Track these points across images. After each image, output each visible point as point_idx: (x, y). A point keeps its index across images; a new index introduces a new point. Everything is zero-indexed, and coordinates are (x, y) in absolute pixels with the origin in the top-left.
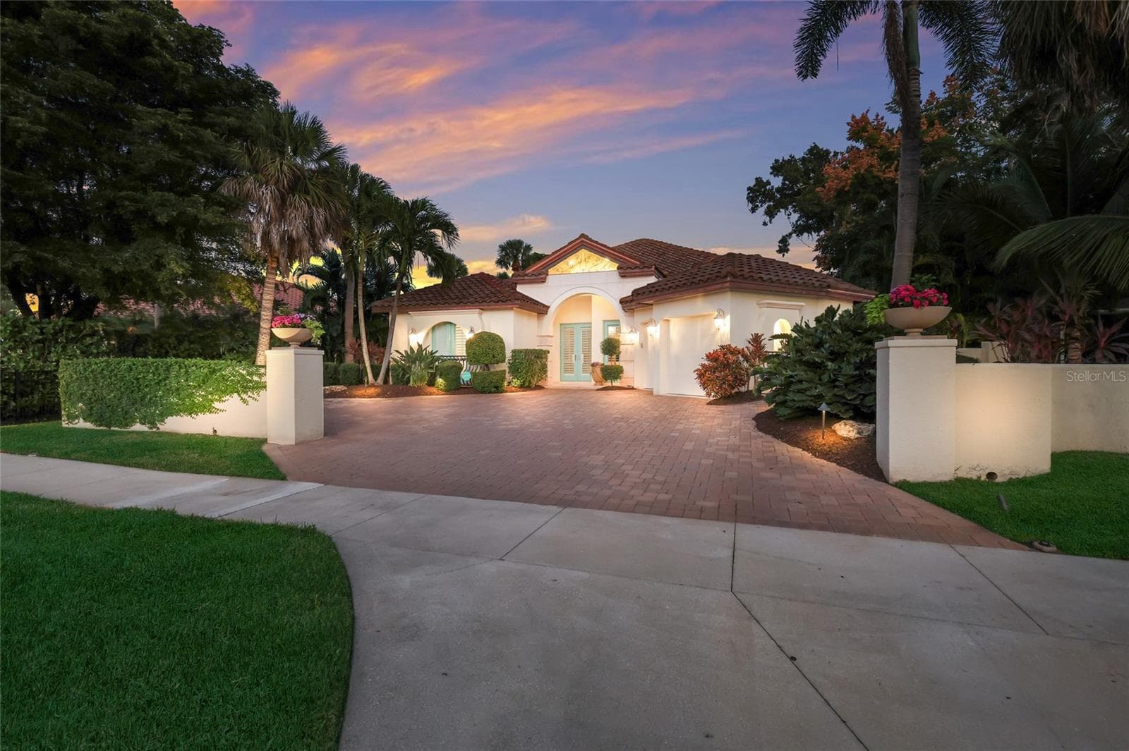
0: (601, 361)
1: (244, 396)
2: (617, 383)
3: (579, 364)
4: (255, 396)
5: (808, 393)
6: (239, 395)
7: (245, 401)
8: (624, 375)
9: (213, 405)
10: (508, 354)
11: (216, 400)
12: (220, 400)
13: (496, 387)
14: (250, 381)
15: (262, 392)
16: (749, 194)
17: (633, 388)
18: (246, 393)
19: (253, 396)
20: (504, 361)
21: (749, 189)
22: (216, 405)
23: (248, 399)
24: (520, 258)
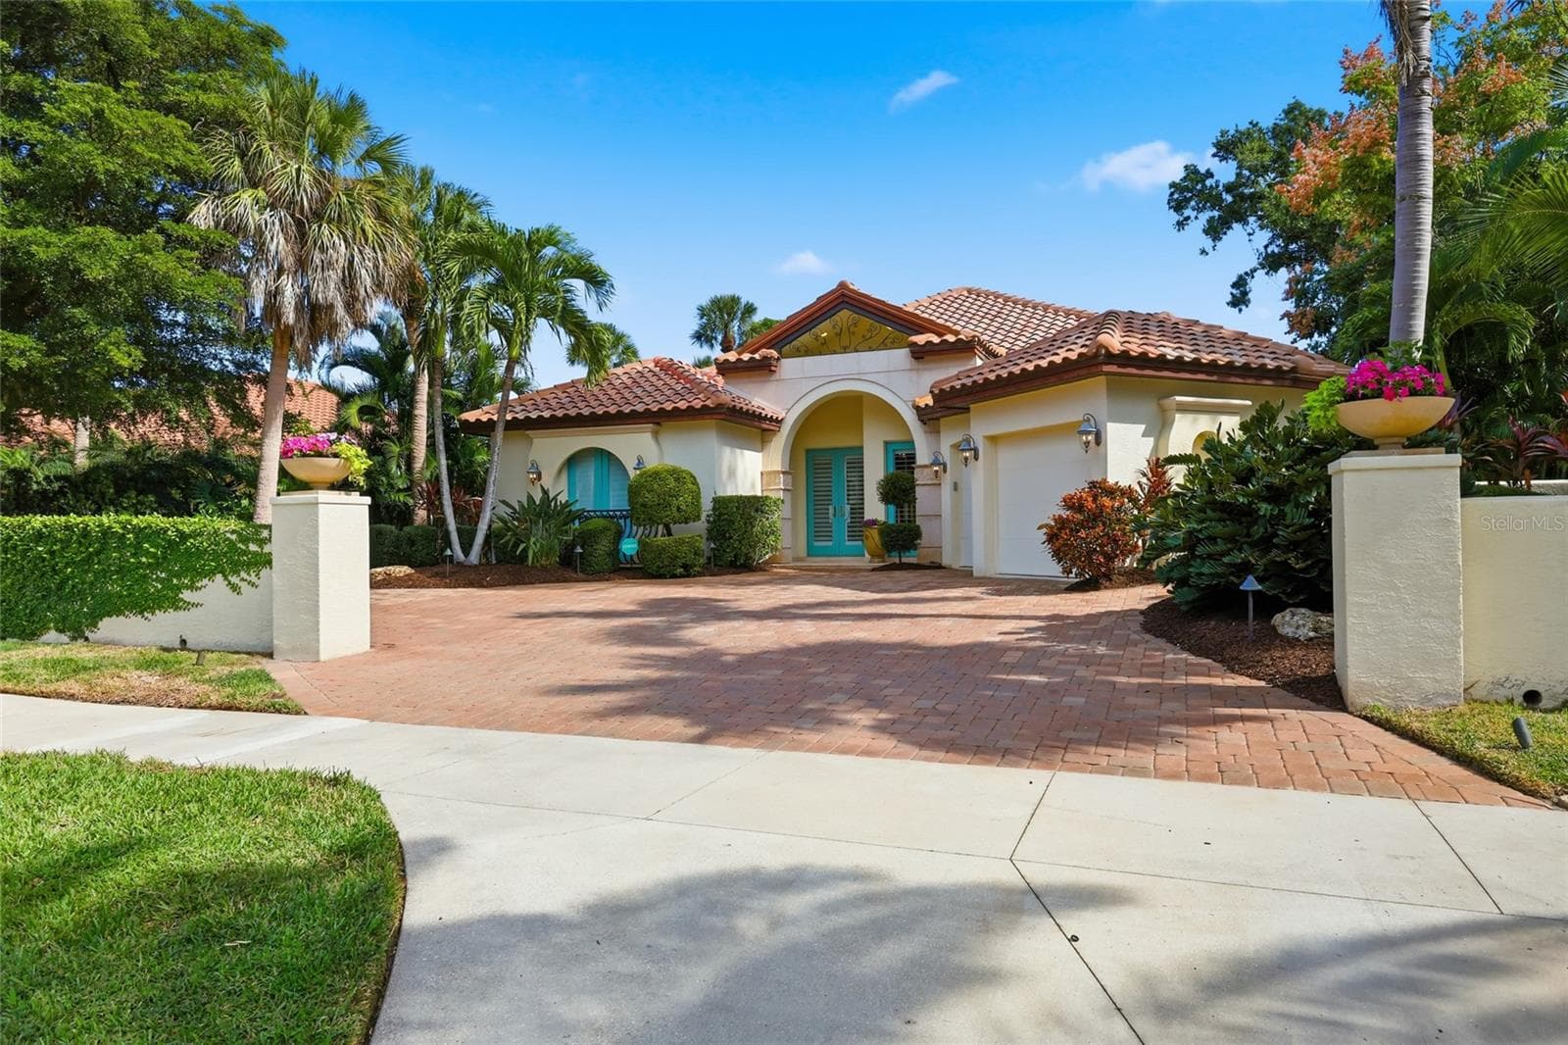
0: (881, 518)
1: (234, 579)
2: (910, 558)
3: (841, 524)
4: (253, 578)
5: (1226, 560)
6: (226, 578)
7: (234, 588)
8: (923, 542)
9: (181, 596)
10: (707, 505)
11: (187, 587)
12: (192, 587)
13: (685, 567)
14: (245, 553)
15: (264, 572)
16: (1172, 194)
17: (940, 567)
18: (237, 572)
19: (249, 578)
20: (698, 518)
21: (1173, 185)
22: (186, 595)
23: (241, 584)
24: (736, 328)
